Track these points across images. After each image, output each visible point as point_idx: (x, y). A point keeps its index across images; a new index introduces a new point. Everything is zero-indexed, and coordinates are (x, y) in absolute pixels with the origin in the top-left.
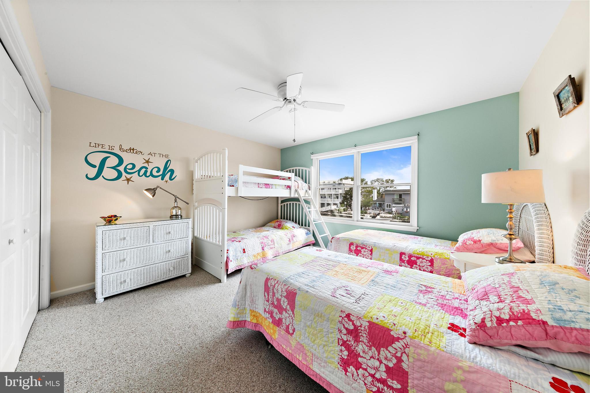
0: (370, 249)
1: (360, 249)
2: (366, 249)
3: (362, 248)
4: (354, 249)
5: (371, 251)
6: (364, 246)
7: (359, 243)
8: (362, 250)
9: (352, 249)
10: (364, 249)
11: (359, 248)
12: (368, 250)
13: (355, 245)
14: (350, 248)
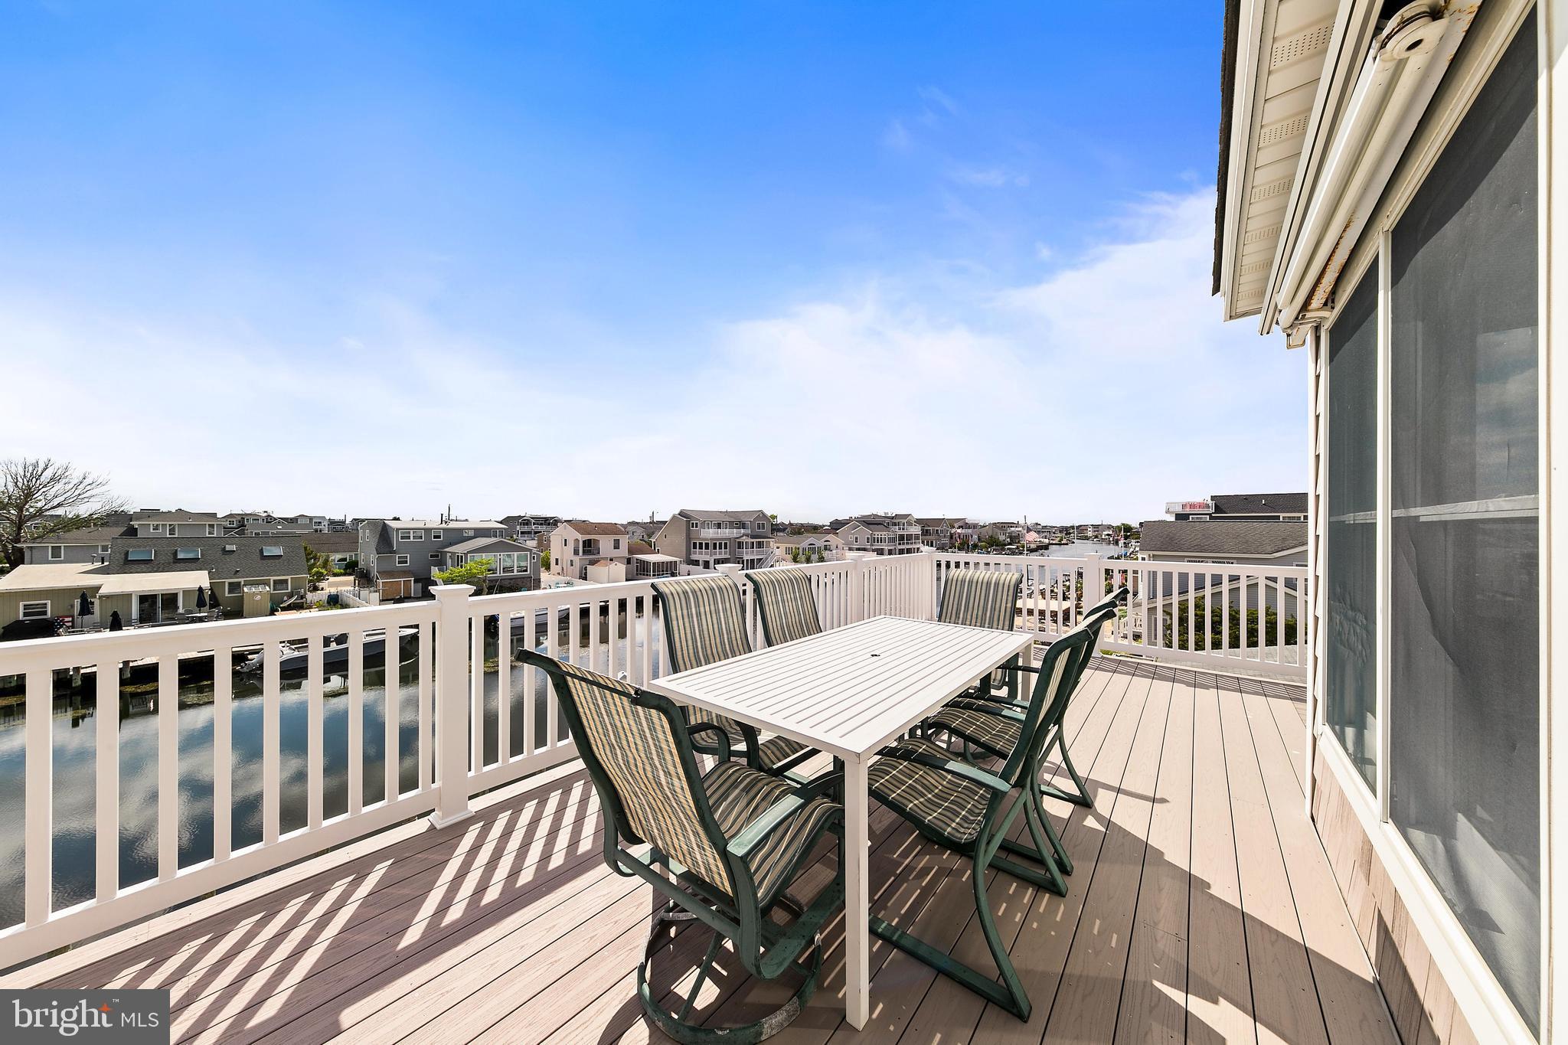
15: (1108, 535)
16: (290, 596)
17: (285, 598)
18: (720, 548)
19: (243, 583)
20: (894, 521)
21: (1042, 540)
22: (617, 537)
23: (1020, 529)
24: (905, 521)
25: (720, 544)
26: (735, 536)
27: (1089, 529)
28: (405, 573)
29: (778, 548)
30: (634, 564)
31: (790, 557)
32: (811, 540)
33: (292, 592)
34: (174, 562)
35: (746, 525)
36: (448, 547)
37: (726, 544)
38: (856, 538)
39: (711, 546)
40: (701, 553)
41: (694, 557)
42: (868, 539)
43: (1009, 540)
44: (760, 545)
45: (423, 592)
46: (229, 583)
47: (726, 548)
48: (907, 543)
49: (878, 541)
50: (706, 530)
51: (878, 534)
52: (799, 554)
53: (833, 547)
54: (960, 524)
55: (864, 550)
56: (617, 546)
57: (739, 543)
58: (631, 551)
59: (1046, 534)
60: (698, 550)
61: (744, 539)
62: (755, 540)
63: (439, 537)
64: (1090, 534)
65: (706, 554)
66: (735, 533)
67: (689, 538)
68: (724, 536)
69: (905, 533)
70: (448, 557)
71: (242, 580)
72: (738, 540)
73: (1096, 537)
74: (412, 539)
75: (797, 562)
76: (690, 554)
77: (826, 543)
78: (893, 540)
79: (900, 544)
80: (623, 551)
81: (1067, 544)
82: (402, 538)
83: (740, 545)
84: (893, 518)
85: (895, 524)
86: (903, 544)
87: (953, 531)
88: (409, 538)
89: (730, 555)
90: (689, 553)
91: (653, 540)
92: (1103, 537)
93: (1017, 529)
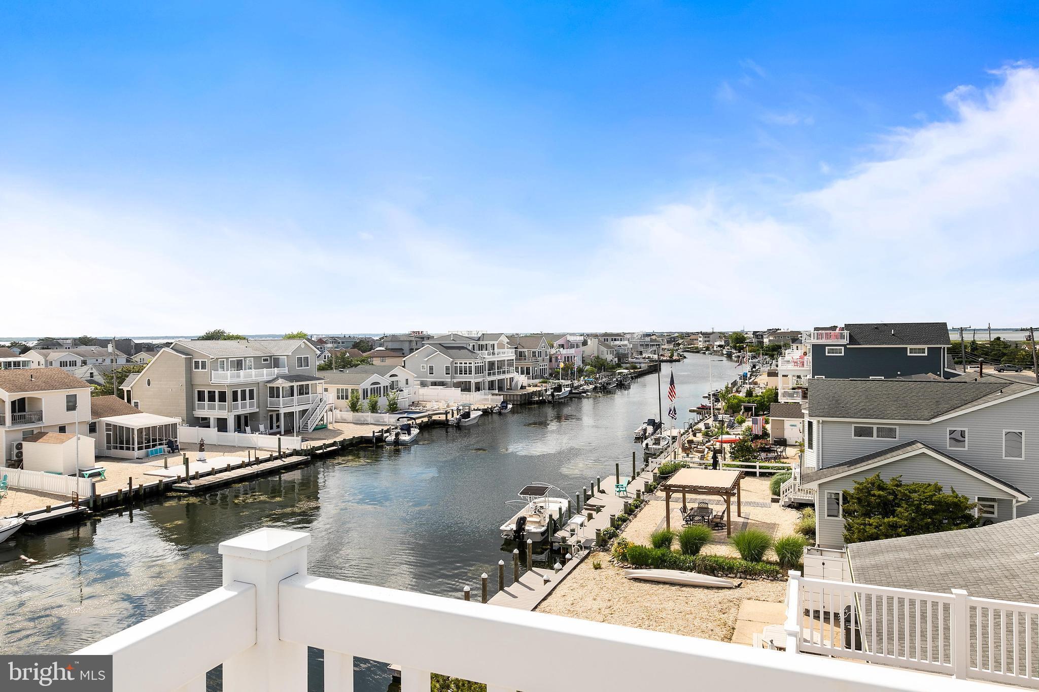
15: (720, 346)
18: (244, 398)
20: (481, 343)
21: (651, 356)
22: (72, 392)
23: (626, 342)
24: (496, 343)
25: (244, 392)
26: (266, 378)
27: (700, 339)
29: (326, 390)
30: (102, 432)
31: (345, 403)
32: (375, 378)
35: (281, 361)
37: (251, 392)
38: (431, 368)
39: (229, 396)
40: (212, 408)
41: (200, 413)
42: (447, 368)
43: (616, 359)
44: (303, 391)
47: (251, 398)
48: (499, 373)
49: (461, 371)
50: (220, 372)
51: (462, 363)
52: (358, 399)
53: (402, 384)
54: (561, 341)
55: (442, 384)
56: (72, 405)
57: (272, 389)
58: (95, 412)
59: (654, 348)
60: (206, 402)
61: (282, 383)
62: (295, 384)
64: (701, 345)
65: (221, 408)
66: (266, 374)
67: (190, 384)
68: (249, 380)
69: (496, 360)
72: (269, 385)
73: (708, 349)
75: (357, 411)
76: (193, 409)
77: (394, 379)
78: (479, 370)
79: (489, 374)
80: (84, 412)
81: (678, 361)
83: (274, 392)
84: (479, 339)
85: (481, 348)
86: (494, 374)
87: (553, 351)
89: (258, 407)
90: (190, 407)
91: (125, 389)
92: (715, 349)
93: (622, 343)
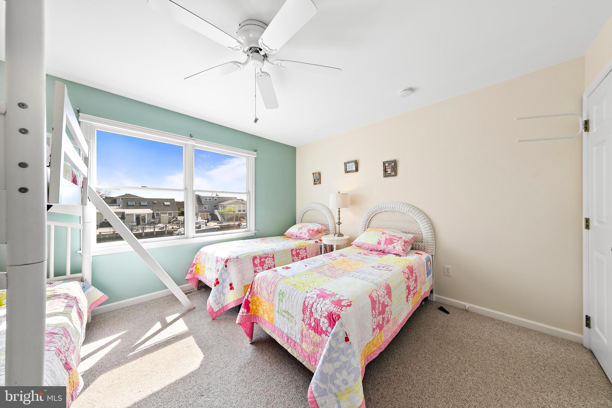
0: (272, 256)
1: (264, 260)
2: (269, 257)
3: (266, 258)
4: (258, 263)
5: (273, 257)
6: (266, 256)
7: (261, 253)
8: (266, 260)
9: (257, 263)
10: (267, 258)
11: (262, 260)
12: (271, 257)
13: (258, 258)
14: (254, 264)
16: (173, 218)
17: (172, 219)
19: (160, 213)
28: (206, 212)
33: (174, 217)
34: (140, 206)
36: (219, 203)
45: (211, 219)
46: (156, 213)
63: (216, 200)
70: (220, 207)
71: (159, 212)
74: (208, 200)
82: (205, 200)
88: (207, 200)
